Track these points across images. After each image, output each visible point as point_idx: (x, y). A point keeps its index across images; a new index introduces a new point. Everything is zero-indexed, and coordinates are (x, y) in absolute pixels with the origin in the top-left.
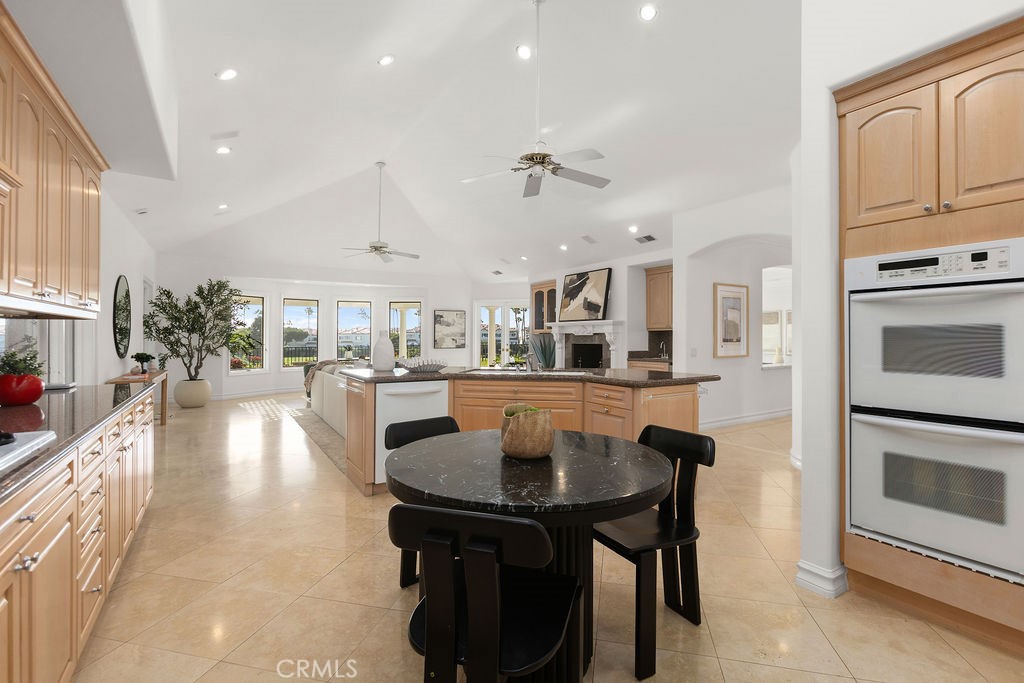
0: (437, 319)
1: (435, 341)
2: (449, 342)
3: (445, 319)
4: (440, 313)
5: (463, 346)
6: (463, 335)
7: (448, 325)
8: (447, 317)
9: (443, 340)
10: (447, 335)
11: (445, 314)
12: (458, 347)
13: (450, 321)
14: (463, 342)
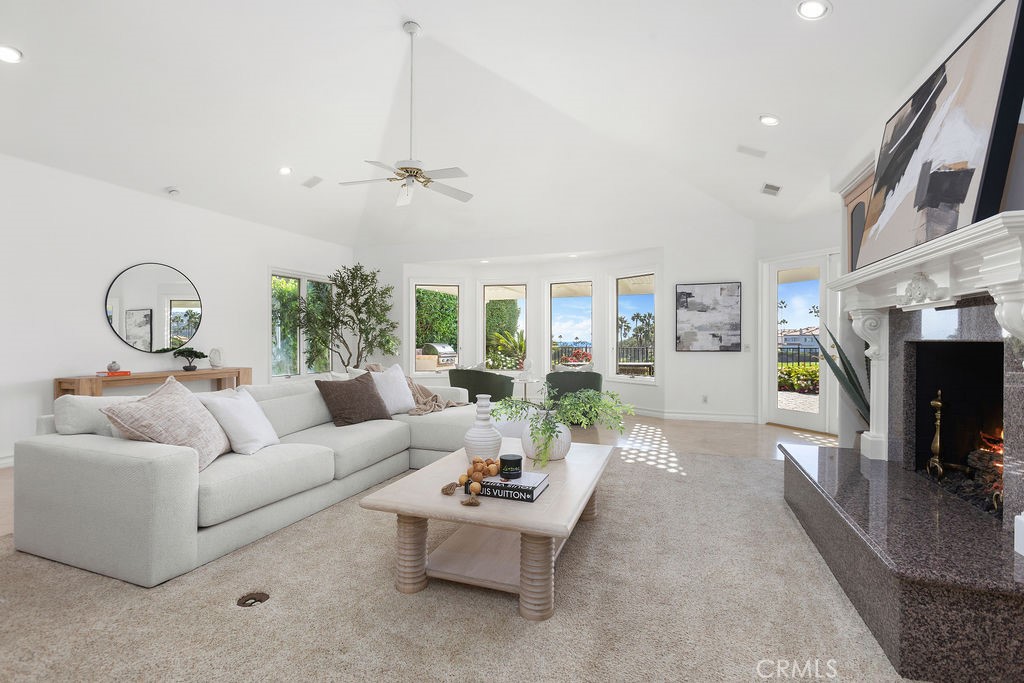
0: (682, 299)
1: (678, 338)
2: (704, 340)
3: (697, 299)
4: (687, 290)
5: (736, 347)
6: (737, 327)
7: (704, 309)
8: (700, 296)
9: (692, 335)
10: (700, 328)
11: (696, 291)
12: (724, 349)
13: (707, 301)
14: (735, 340)
